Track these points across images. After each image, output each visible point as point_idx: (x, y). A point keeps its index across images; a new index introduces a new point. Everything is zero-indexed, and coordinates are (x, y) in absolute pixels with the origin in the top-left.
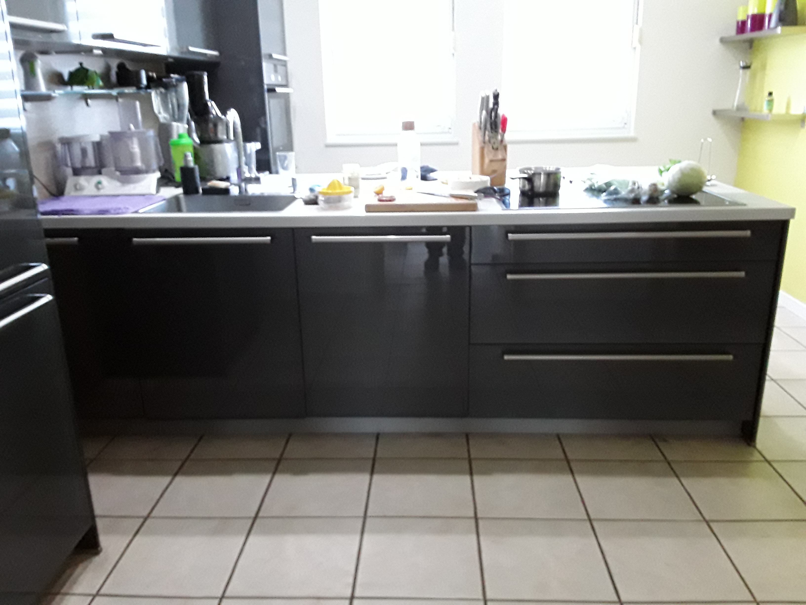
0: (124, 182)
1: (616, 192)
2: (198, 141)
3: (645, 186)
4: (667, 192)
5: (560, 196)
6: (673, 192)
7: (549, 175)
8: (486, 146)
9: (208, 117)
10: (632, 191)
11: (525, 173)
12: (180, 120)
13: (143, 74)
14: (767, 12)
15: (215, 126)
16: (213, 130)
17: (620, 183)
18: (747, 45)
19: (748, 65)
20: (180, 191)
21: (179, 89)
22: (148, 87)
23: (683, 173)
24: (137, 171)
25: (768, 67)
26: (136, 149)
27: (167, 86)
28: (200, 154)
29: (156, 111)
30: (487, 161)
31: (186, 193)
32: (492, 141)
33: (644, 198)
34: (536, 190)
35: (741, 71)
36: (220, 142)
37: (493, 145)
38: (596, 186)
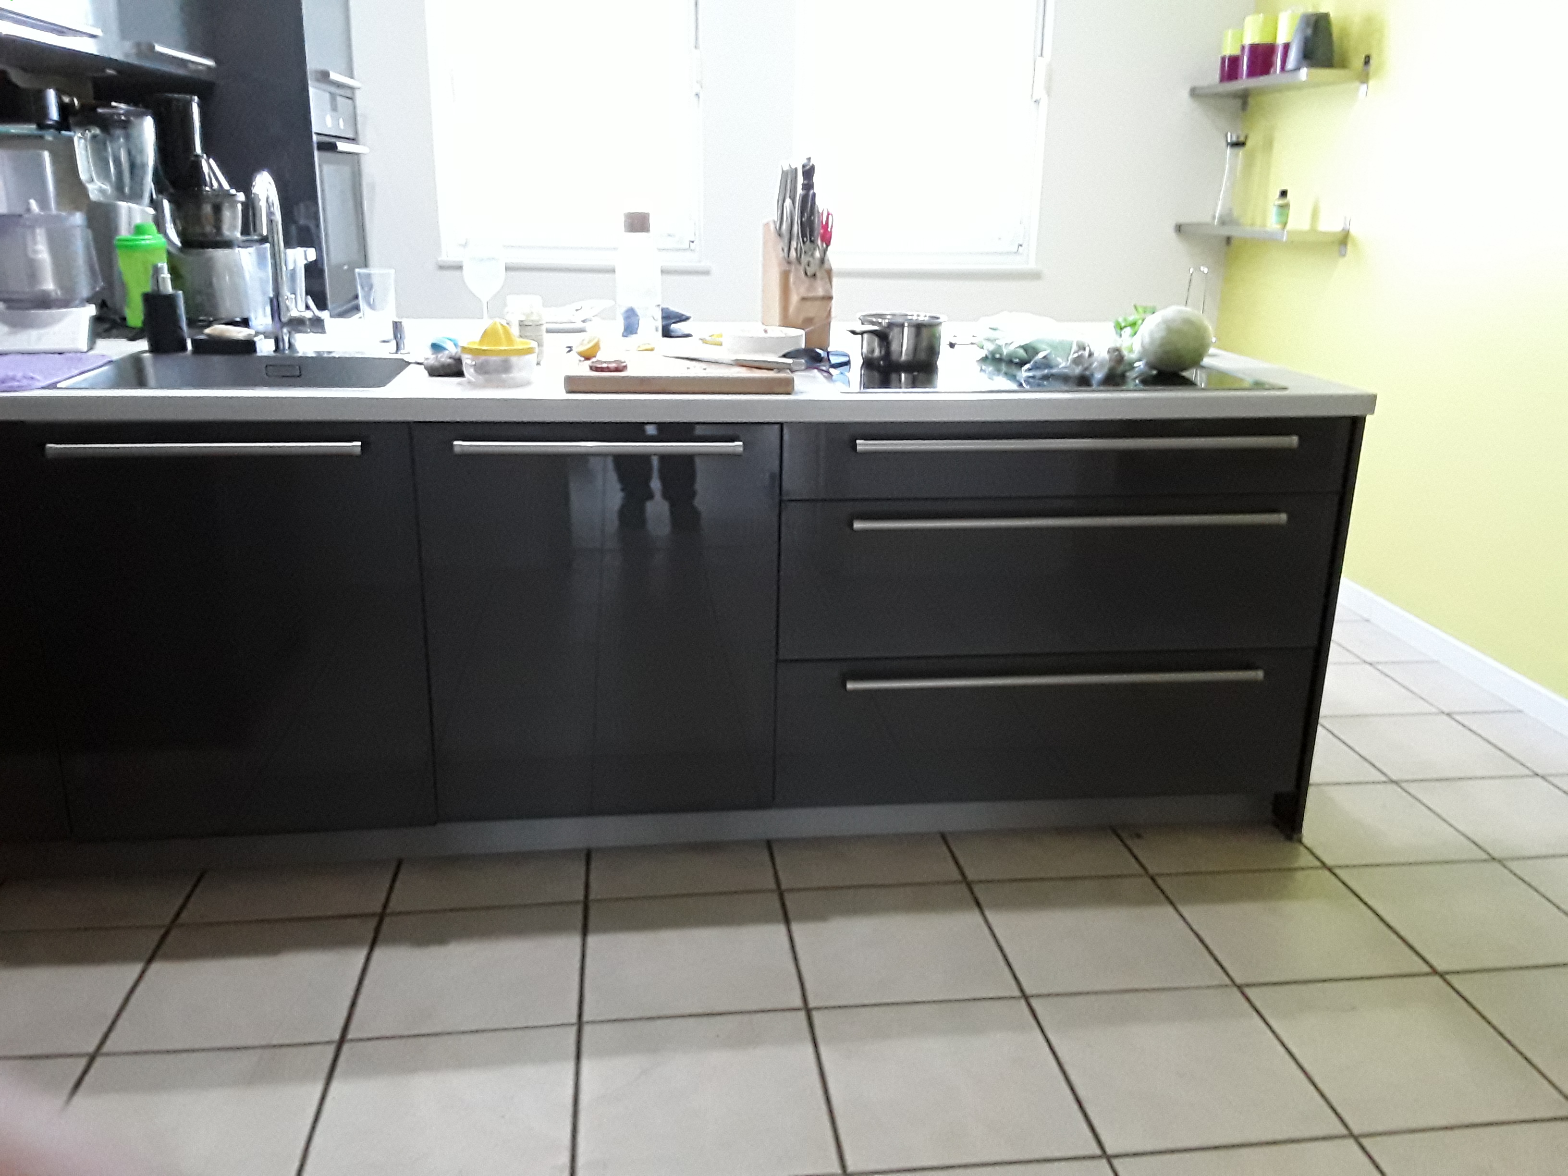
0: (17, 325)
1: (1046, 363)
2: (177, 241)
3: (1101, 354)
4: (1140, 365)
5: (939, 370)
6: (1151, 366)
7: (918, 327)
8: (793, 268)
9: (200, 190)
10: (1077, 361)
11: (872, 323)
12: (135, 196)
13: (51, 95)
14: (1280, 41)
15: (217, 209)
16: (211, 219)
17: (1054, 347)
18: (1239, 102)
19: (1242, 139)
20: (142, 345)
21: (134, 132)
22: (63, 124)
23: (1172, 330)
24: (45, 302)
25: (1276, 145)
26: (42, 253)
27: (106, 125)
28: (184, 271)
29: (83, 176)
30: (795, 299)
31: (155, 349)
32: (805, 259)
33: (1099, 376)
34: (894, 357)
35: (1229, 150)
36: (228, 244)
37: (807, 267)
38: (1005, 352)
